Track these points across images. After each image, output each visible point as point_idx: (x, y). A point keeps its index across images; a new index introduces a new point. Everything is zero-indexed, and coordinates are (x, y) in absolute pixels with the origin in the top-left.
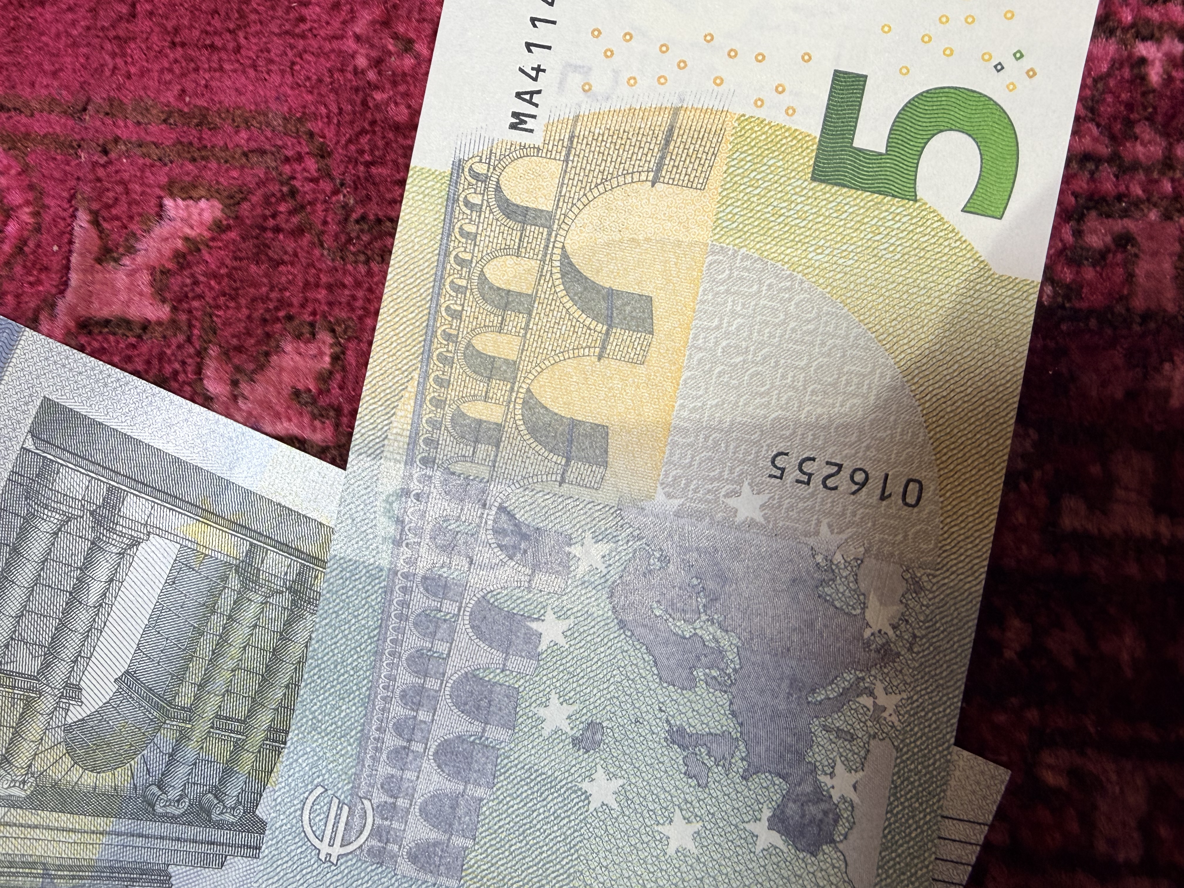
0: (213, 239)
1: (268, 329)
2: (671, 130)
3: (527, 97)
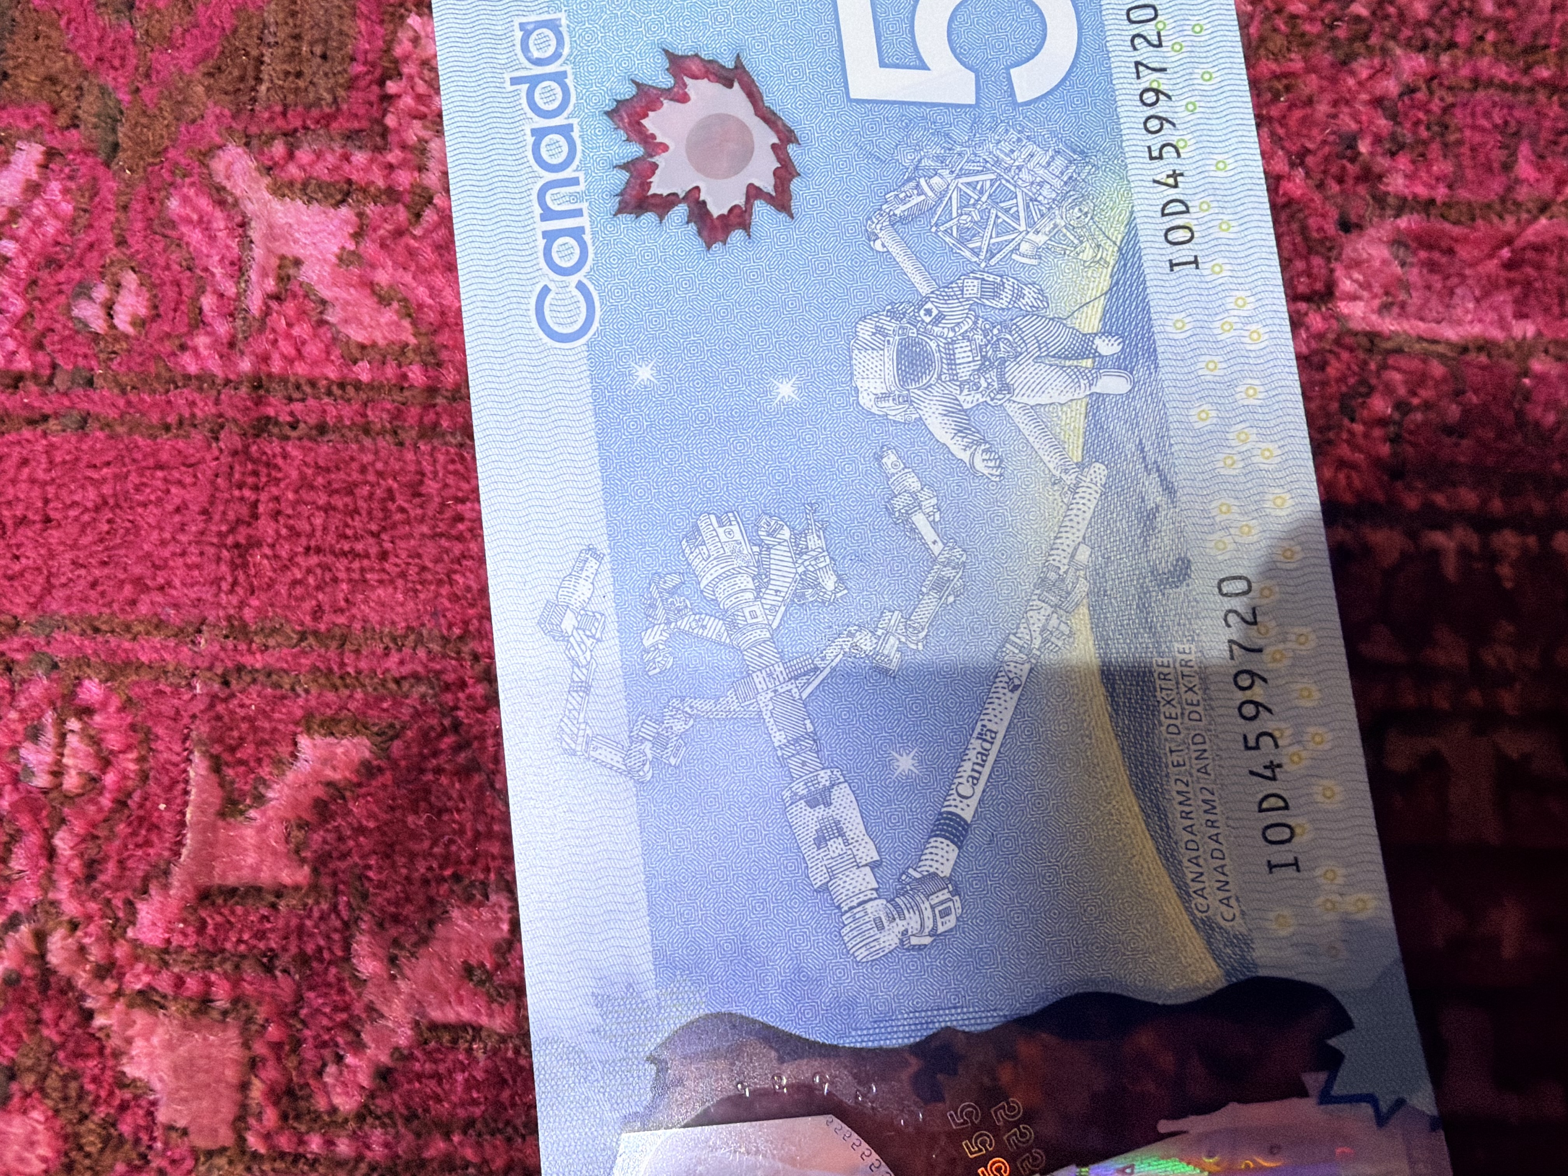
1: (433, 891)
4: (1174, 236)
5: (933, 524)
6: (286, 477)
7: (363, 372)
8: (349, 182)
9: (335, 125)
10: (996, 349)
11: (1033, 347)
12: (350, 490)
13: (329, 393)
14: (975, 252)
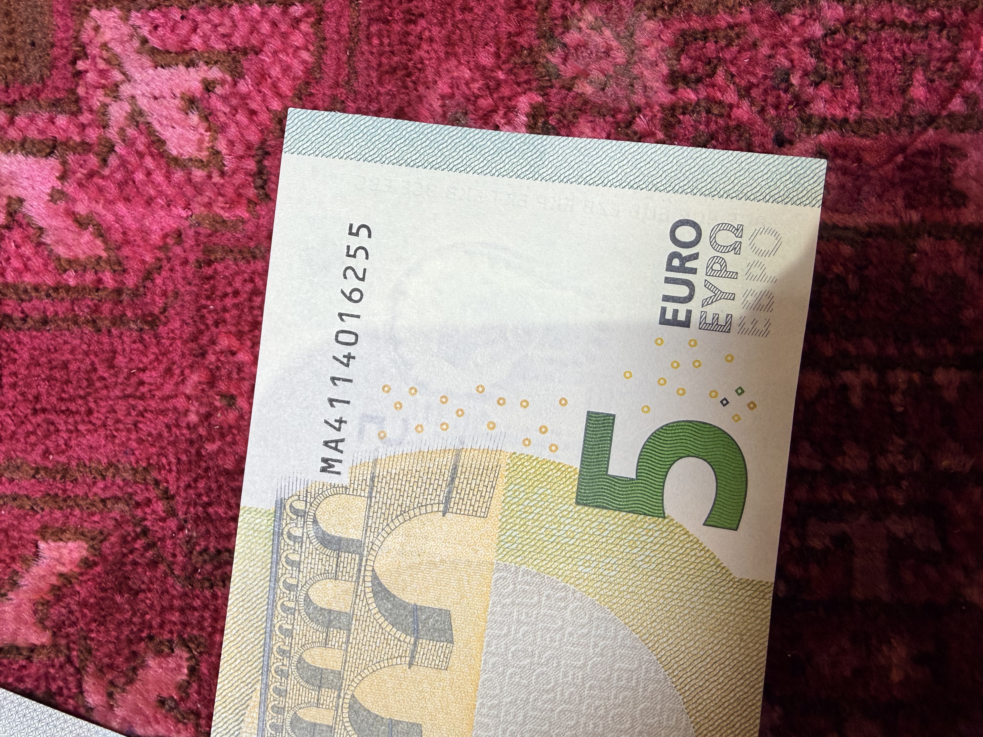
0: (81, 574)
1: (134, 648)
2: (455, 468)
3: (333, 445)
6: (21, 357)
7: (71, 279)
8: (55, 139)
9: (42, 96)
13: (48, 296)
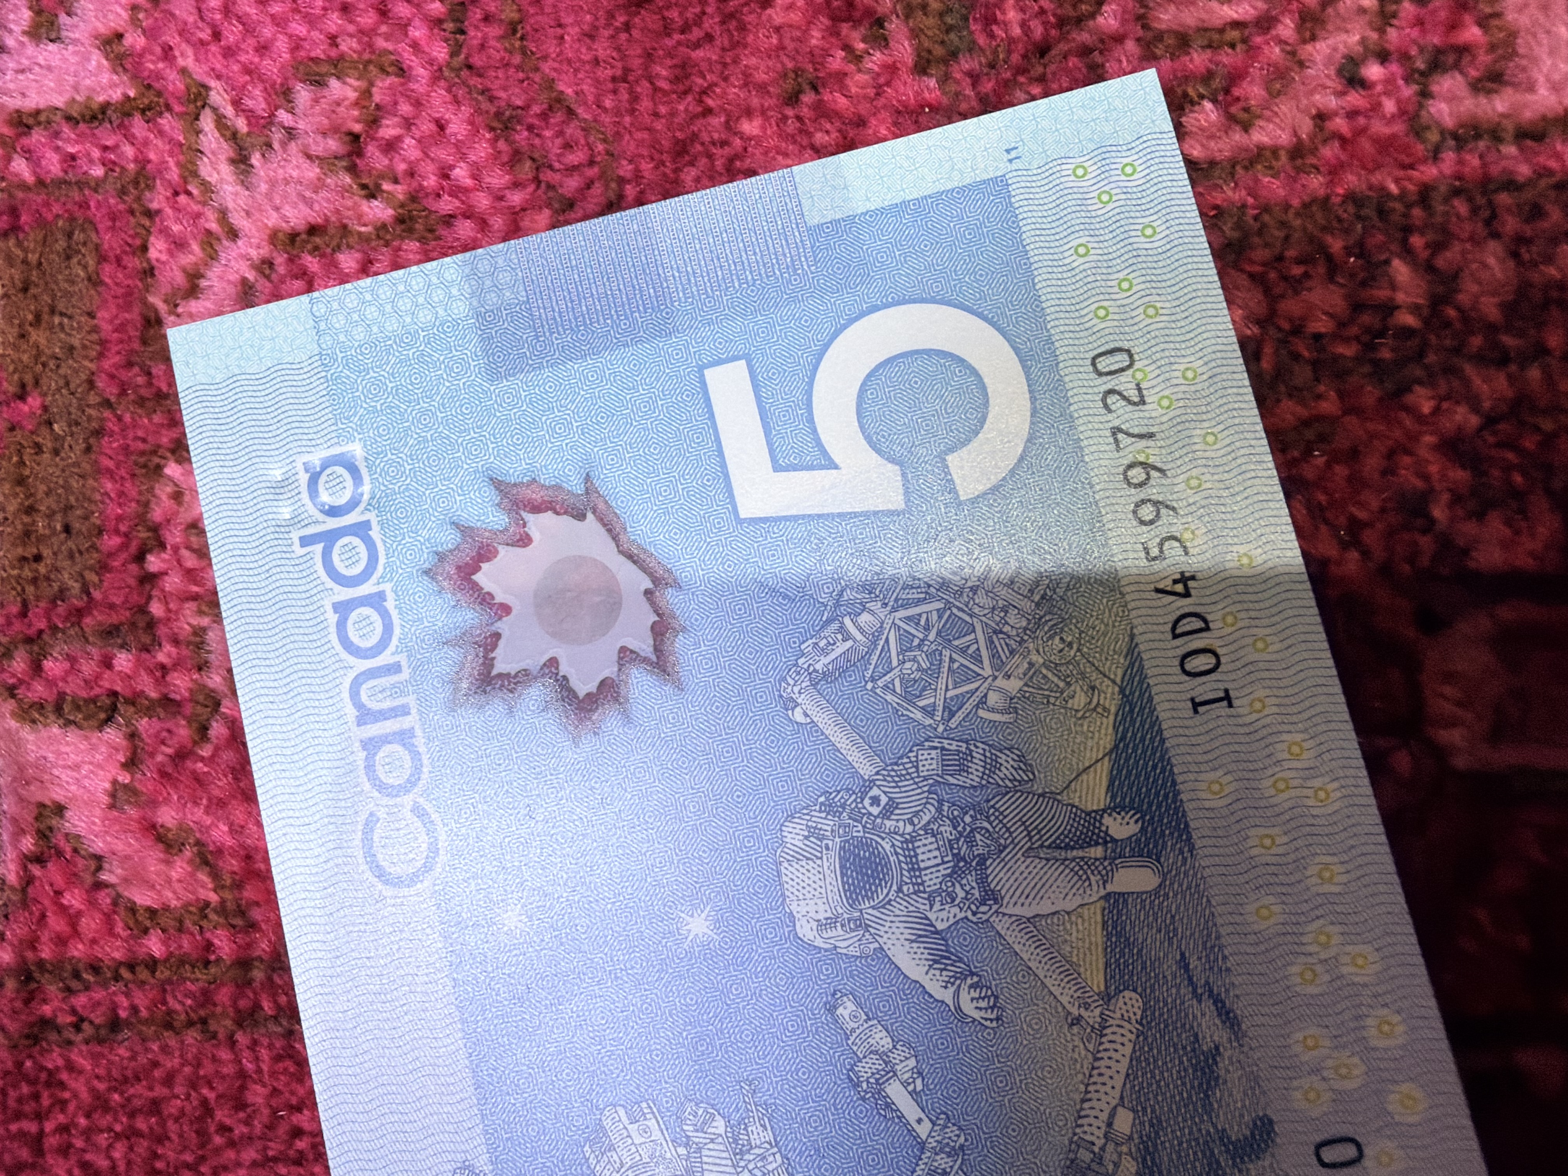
4: (1193, 664)
5: (914, 1094)
6: (75, 1096)
7: (155, 946)
8: (114, 694)
9: (88, 620)
10: (971, 842)
11: (1020, 834)
12: (155, 1107)
13: (117, 978)
14: (929, 711)
